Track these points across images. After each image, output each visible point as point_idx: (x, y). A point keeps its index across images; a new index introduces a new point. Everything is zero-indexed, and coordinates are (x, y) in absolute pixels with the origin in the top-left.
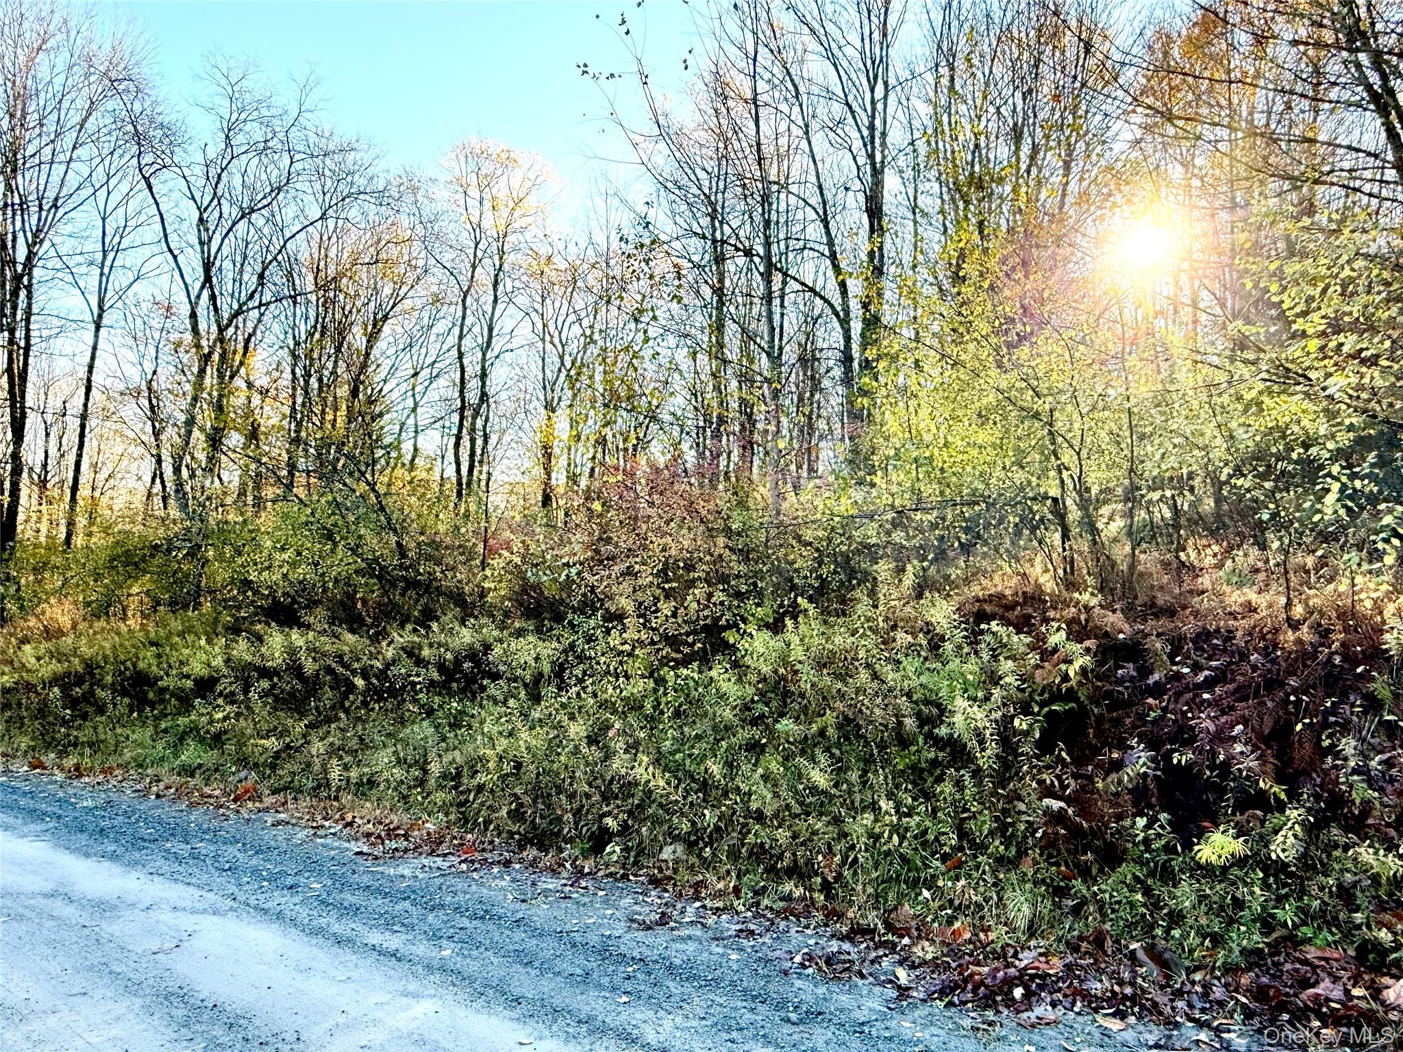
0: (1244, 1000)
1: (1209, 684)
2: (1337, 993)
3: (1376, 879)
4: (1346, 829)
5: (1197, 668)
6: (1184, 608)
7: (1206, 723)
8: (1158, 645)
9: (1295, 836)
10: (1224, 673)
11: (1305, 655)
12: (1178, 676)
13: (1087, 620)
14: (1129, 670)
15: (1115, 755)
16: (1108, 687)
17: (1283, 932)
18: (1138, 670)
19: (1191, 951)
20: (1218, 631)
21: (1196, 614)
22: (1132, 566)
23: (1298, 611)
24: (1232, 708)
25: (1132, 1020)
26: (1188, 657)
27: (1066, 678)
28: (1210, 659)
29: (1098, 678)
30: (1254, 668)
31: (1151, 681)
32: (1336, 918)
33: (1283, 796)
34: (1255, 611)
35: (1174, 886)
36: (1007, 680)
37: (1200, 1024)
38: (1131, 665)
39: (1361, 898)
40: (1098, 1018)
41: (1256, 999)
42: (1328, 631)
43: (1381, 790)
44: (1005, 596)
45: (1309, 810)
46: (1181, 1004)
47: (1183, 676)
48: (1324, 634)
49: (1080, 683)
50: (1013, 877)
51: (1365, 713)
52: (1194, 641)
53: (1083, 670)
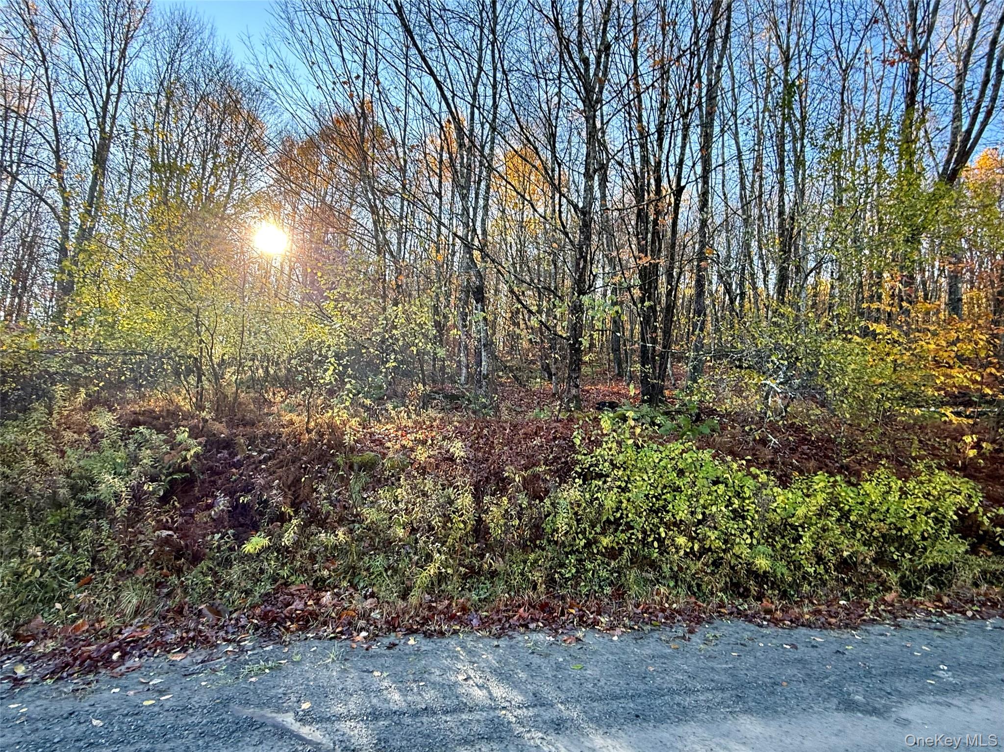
0: (256, 621)
1: (265, 461)
2: (301, 606)
3: (326, 547)
4: (318, 525)
5: (261, 452)
6: (259, 422)
7: (260, 481)
8: (242, 441)
9: (295, 533)
10: (274, 455)
11: (312, 444)
12: (249, 457)
13: (203, 427)
14: (225, 453)
15: (209, 501)
16: (211, 464)
17: (283, 581)
18: (230, 454)
19: (233, 602)
20: (274, 433)
21: (265, 425)
22: (235, 399)
23: (312, 424)
24: (274, 472)
25: (191, 650)
26: (257, 447)
27: (185, 459)
28: (268, 448)
29: (206, 459)
30: (288, 452)
31: (235, 460)
32: (306, 570)
33: (292, 514)
34: (293, 424)
35: (230, 568)
36: (145, 461)
37: (229, 641)
38: (226, 452)
39: (319, 558)
40: (169, 656)
41: (262, 619)
42: (323, 434)
43: (335, 506)
44: (154, 411)
45: (302, 520)
46: (222, 633)
47: (253, 457)
48: (321, 435)
49: (193, 462)
50: (129, 582)
51: (333, 471)
52: (262, 439)
53: (197, 455)
